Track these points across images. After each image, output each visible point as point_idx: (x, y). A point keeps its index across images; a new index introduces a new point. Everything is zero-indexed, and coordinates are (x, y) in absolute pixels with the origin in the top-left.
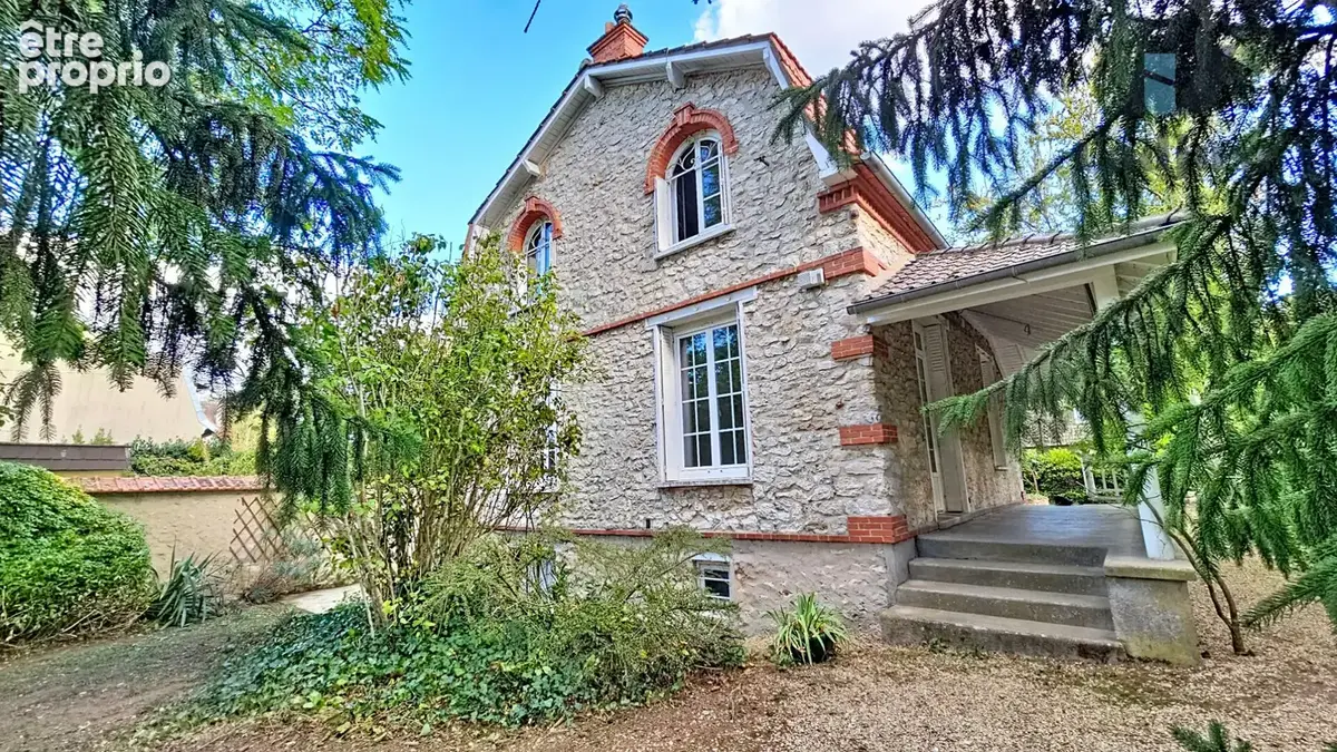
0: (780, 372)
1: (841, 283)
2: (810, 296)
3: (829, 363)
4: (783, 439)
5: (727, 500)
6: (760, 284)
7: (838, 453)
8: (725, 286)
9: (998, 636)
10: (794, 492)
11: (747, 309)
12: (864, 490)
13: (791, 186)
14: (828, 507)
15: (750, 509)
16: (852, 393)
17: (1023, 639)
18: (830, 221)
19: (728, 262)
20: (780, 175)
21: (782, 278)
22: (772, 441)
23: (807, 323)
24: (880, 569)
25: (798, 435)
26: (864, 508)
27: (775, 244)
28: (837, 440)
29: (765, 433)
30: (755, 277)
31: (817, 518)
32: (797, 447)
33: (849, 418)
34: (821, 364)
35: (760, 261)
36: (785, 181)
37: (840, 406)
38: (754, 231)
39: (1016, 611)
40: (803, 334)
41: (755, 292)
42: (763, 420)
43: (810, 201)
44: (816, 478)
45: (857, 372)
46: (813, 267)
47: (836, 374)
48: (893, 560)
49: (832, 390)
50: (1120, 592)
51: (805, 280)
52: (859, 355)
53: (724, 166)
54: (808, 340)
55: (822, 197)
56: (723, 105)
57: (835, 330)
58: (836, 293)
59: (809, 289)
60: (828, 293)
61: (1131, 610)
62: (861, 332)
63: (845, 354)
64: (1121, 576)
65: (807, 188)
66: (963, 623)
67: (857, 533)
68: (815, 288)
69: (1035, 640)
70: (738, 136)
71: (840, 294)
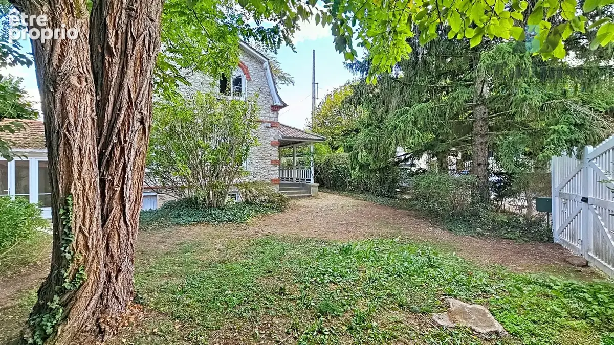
1: (274, 128)
2: (266, 128)
3: (270, 145)
4: (257, 161)
7: (270, 165)
10: (259, 173)
12: (274, 174)
13: (264, 99)
14: (266, 177)
15: (247, 178)
16: (274, 153)
18: (272, 113)
21: (260, 122)
22: (254, 161)
23: (265, 135)
24: (276, 189)
25: (261, 161)
26: (274, 177)
27: (259, 112)
28: (270, 163)
29: (251, 159)
31: (264, 179)
32: (260, 163)
33: (273, 159)
34: (268, 145)
36: (262, 97)
37: (271, 155)
39: (300, 193)
40: (264, 137)
43: (268, 106)
44: (265, 171)
45: (275, 148)
46: (268, 122)
47: (271, 148)
48: (278, 187)
49: (270, 152)
50: (312, 188)
51: (266, 124)
52: (277, 145)
53: (245, 82)
54: (265, 139)
55: (272, 107)
56: (246, 63)
57: (272, 138)
58: (272, 130)
59: (266, 127)
60: (271, 129)
61: (312, 190)
62: (277, 140)
63: (273, 144)
64: (313, 186)
65: (268, 102)
66: (293, 195)
67: (274, 182)
68: (268, 127)
69: (303, 196)
70: (250, 76)
71: (273, 131)
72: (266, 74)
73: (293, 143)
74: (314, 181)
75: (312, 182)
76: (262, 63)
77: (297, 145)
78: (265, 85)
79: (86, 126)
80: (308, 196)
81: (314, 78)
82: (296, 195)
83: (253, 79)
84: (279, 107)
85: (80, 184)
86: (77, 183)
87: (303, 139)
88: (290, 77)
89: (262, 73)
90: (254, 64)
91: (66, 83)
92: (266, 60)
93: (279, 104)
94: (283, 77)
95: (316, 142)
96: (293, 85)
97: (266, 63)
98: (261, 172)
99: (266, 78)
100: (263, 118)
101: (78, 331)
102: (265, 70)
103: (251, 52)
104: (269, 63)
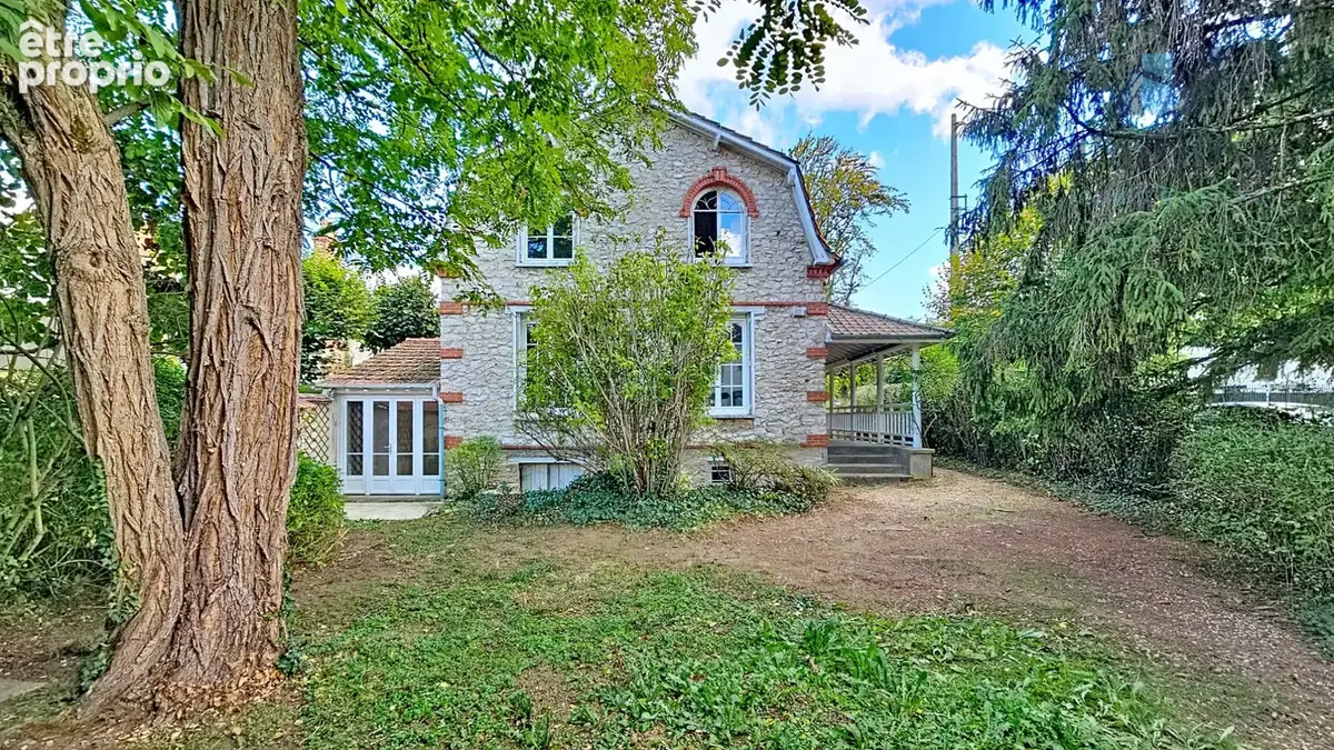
0: (775, 359)
1: (814, 317)
2: (796, 320)
3: (804, 358)
4: (775, 395)
5: (736, 427)
6: (767, 305)
7: (804, 404)
8: (742, 300)
9: (875, 478)
10: (779, 422)
11: (757, 318)
12: (816, 423)
13: (790, 254)
14: (796, 431)
15: (751, 432)
16: (814, 376)
17: (884, 478)
18: (811, 282)
19: (746, 286)
20: (784, 245)
21: (781, 306)
22: (768, 395)
23: (793, 335)
24: (820, 458)
25: (783, 394)
26: (815, 431)
27: (778, 285)
28: (804, 398)
29: (763, 391)
30: (764, 300)
31: (791, 436)
32: (782, 400)
33: (812, 388)
34: (800, 358)
35: (767, 291)
36: (786, 250)
37: (807, 381)
38: (765, 273)
39: (883, 470)
40: (790, 340)
41: (762, 310)
42: (762, 384)
43: (801, 267)
44: (792, 416)
45: (818, 365)
46: (799, 305)
47: (807, 364)
48: (826, 455)
49: (804, 373)
50: (913, 459)
51: (794, 310)
52: (820, 357)
53: (747, 223)
54: (792, 344)
55: (810, 268)
56: (749, 182)
57: (809, 343)
58: (810, 323)
59: (796, 317)
60: (806, 321)
61: (915, 465)
62: (822, 345)
63: (812, 355)
64: (915, 453)
65: (801, 259)
66: (862, 475)
67: (812, 442)
68: (801, 317)
69: (887, 478)
70: (758, 208)
71: (813, 324)
72: (795, 195)
73: (877, 350)
74: (923, 442)
75: (917, 443)
76: (783, 173)
77: (885, 352)
78: (791, 222)
79: (113, 340)
80: (902, 480)
81: (954, 184)
82: (868, 475)
83: (763, 213)
84: (829, 269)
85: (111, 441)
86: (106, 438)
87: (898, 337)
88: (897, 194)
89: (786, 196)
90: (766, 179)
91: (68, 267)
92: (794, 165)
93: (824, 259)
94: (877, 196)
95: (929, 345)
96: (907, 211)
97: (793, 171)
98: (784, 418)
99: (795, 205)
100: (787, 297)
101: (116, 697)
102: (790, 187)
103: (759, 154)
104: (799, 171)
